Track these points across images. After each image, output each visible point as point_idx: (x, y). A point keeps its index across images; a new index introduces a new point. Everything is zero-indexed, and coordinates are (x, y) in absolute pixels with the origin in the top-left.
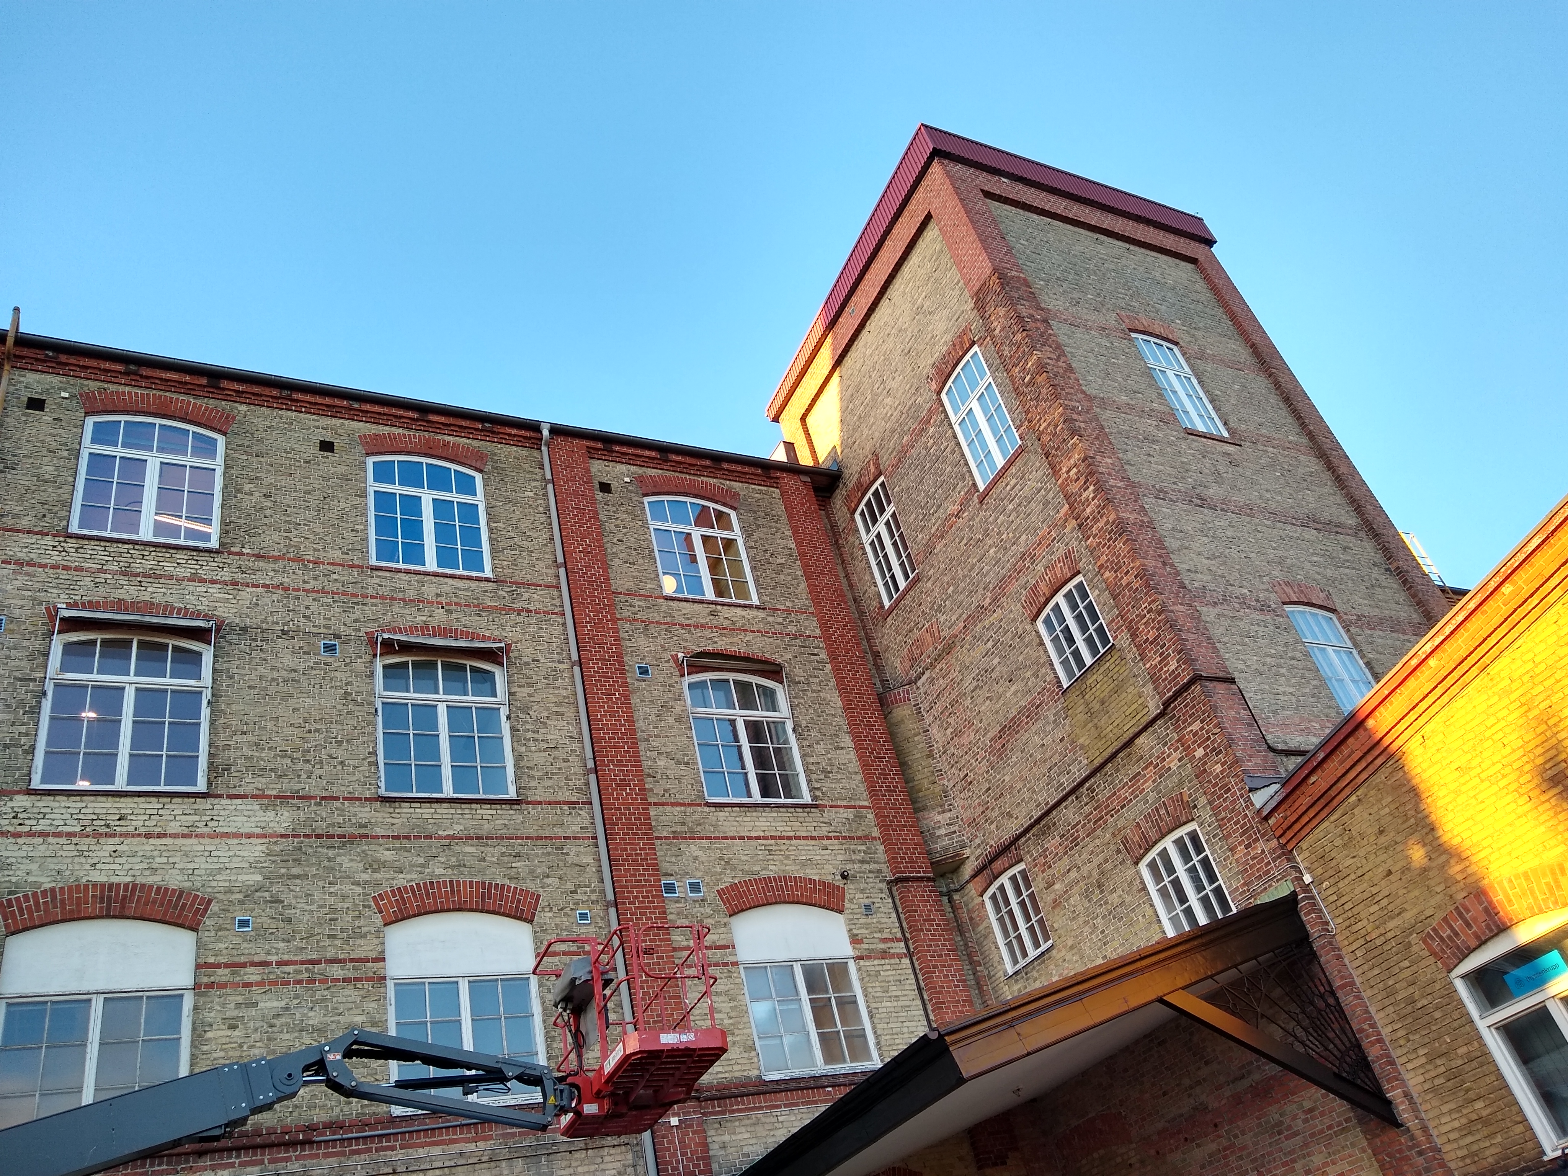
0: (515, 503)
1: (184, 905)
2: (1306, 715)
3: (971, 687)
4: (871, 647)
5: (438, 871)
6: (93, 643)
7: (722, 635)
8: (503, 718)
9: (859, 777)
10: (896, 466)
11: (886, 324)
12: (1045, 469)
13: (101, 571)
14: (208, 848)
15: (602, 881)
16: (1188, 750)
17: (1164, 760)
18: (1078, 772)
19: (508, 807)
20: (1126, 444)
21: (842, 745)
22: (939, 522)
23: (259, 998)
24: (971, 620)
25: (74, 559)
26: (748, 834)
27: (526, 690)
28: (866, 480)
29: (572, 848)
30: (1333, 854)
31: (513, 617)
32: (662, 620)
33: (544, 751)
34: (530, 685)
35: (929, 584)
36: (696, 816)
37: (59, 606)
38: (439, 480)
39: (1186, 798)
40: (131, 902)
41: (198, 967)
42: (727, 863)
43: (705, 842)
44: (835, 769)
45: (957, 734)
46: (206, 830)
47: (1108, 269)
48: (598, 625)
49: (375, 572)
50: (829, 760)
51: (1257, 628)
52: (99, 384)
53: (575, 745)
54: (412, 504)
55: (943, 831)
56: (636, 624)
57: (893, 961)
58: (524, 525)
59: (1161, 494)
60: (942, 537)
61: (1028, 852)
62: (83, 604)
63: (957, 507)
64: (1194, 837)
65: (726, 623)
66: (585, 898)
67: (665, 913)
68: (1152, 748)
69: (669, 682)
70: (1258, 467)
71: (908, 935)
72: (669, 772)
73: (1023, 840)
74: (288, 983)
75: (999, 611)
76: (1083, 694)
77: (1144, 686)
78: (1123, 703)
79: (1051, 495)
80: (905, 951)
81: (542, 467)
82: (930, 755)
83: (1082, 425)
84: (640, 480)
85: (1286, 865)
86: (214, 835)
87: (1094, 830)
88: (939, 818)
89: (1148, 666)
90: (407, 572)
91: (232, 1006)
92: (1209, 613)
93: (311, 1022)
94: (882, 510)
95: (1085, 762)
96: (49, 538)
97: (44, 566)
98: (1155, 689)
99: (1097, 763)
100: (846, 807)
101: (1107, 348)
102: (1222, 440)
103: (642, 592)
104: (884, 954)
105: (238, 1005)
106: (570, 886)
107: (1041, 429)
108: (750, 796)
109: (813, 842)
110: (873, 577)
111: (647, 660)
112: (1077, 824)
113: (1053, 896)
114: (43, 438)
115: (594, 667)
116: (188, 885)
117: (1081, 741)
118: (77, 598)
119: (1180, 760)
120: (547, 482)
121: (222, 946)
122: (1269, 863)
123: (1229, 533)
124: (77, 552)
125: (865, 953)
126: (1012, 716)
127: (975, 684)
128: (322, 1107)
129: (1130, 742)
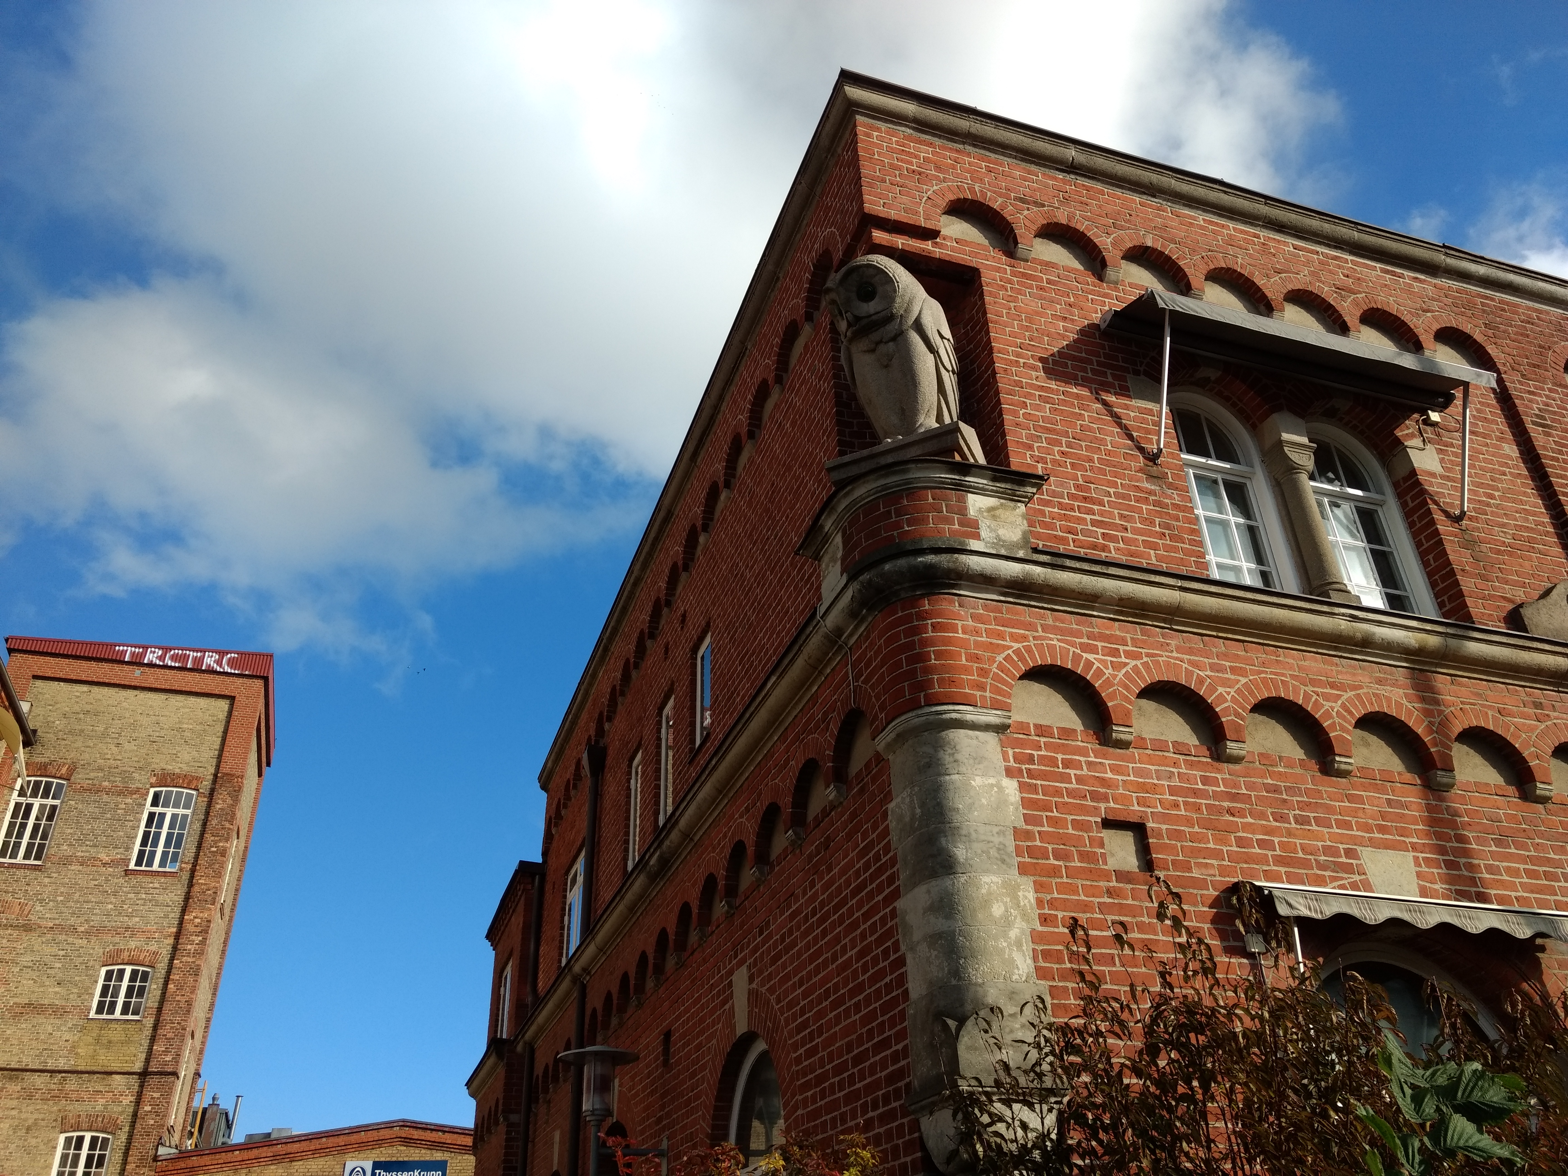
3: (26, 964)
10: (83, 789)
12: (180, 899)
16: (140, 1102)
17: (122, 1095)
18: (62, 1064)
22: (87, 854)
24: (61, 928)
28: (52, 770)
35: (47, 880)
60: (82, 864)
63: (107, 859)
64: (105, 1141)
68: (119, 1085)
75: (85, 941)
76: (99, 1029)
77: (141, 1052)
78: (121, 1051)
79: (173, 915)
89: (155, 1047)
94: (46, 796)
95: (72, 1063)
98: (147, 1059)
99: (79, 1068)
107: (200, 881)
112: (39, 1090)
126: (42, 1002)
127: (30, 964)
129: (111, 1073)
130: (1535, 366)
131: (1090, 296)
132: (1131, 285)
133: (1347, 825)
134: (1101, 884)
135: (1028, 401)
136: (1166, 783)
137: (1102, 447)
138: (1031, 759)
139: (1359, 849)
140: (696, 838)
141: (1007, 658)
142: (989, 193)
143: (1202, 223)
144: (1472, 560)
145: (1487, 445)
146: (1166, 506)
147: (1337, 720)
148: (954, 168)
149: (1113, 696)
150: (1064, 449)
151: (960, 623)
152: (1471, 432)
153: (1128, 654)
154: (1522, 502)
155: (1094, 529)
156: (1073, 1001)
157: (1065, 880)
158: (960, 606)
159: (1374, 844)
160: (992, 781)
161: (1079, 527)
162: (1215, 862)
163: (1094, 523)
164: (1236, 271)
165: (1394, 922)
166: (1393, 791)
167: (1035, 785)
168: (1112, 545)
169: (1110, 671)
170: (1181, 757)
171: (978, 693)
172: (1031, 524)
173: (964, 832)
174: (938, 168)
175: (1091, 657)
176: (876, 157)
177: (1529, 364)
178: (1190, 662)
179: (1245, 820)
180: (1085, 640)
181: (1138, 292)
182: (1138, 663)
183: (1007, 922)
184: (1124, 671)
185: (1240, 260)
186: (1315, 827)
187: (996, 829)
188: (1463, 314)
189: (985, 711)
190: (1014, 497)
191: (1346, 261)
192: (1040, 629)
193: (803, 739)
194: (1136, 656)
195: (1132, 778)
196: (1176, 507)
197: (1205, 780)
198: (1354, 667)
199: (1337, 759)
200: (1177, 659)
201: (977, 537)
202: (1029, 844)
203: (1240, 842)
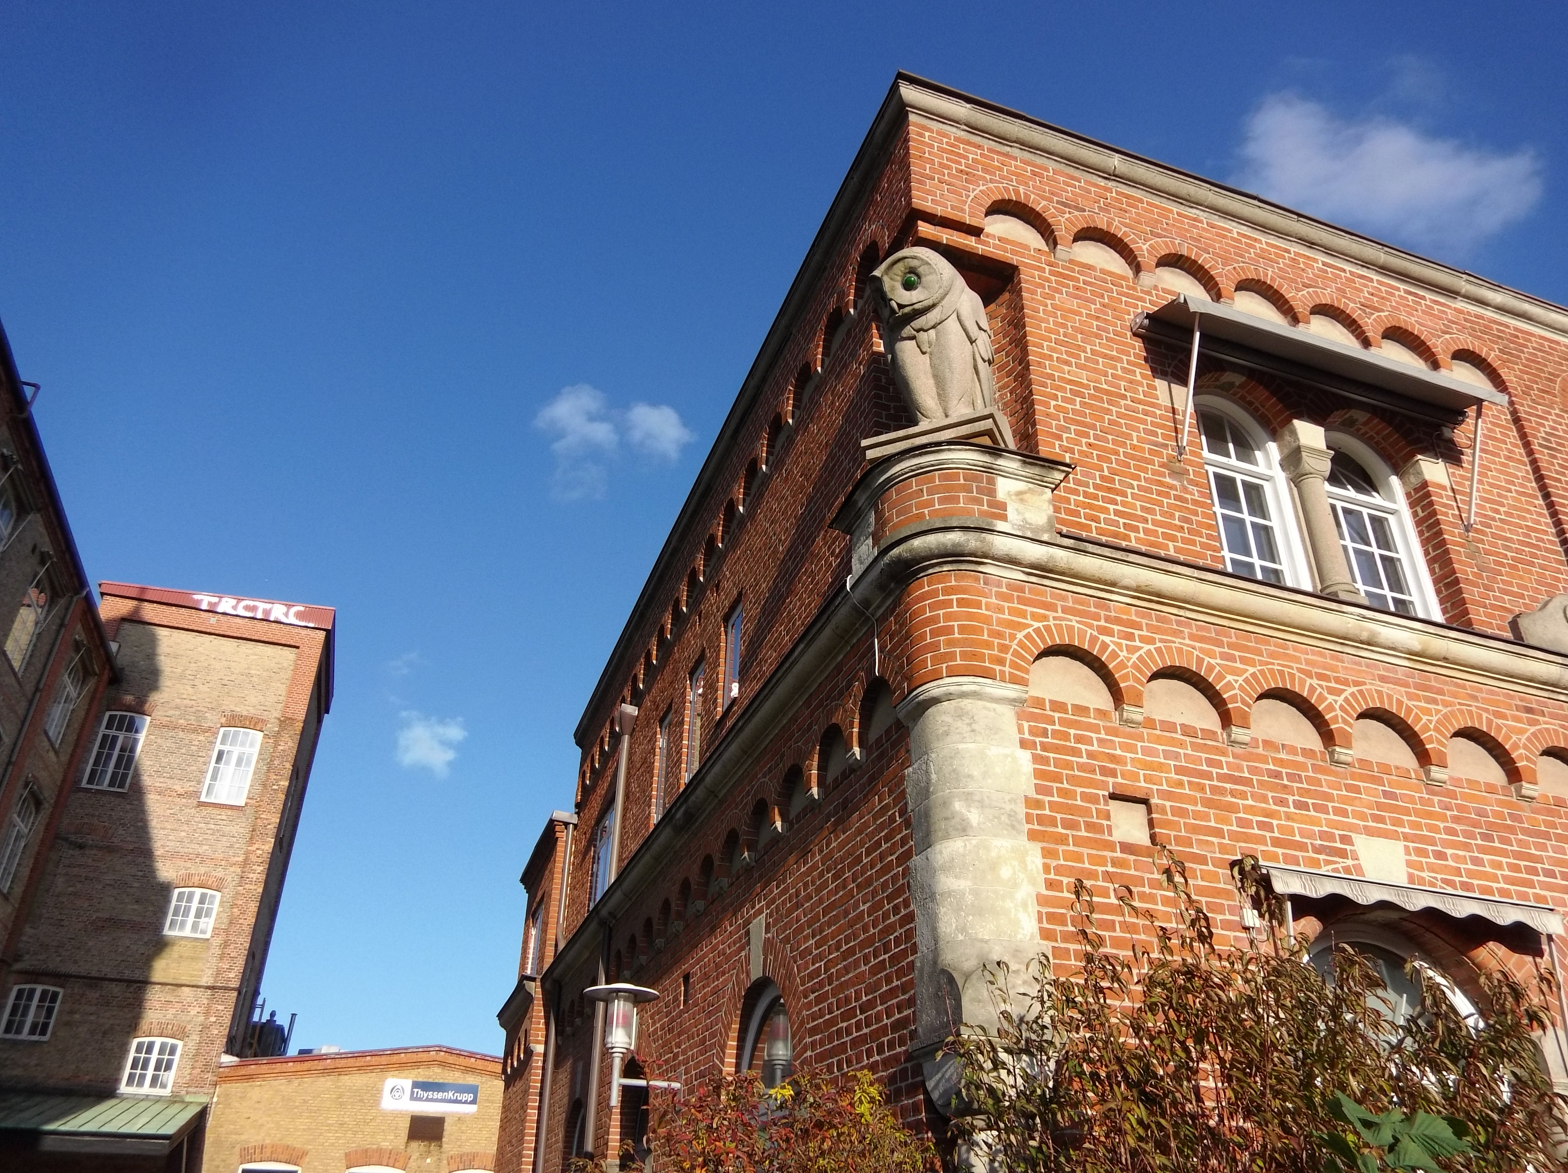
3: (108, 882)
12: (246, 833)
17: (190, 1006)
18: (139, 975)
22: (165, 785)
24: (139, 851)
30: (233, 1098)
35: (128, 807)
39: (186, 1030)
45: (76, 895)
60: (159, 794)
61: (72, 987)
63: (181, 791)
64: (174, 1046)
68: (188, 997)
73: (74, 979)
75: (161, 864)
79: (238, 845)
85: (213, 1090)
87: (124, 1007)
107: (262, 816)
110: (89, 757)
112: (115, 997)
113: (69, 1019)
119: (198, 1013)
122: (206, 1084)
126: (121, 918)
127: (112, 883)
130: (1544, 391)
131: (1124, 299)
132: (1164, 290)
133: (1344, 813)
134: (1105, 853)
135: (1060, 394)
136: (1172, 763)
137: (1128, 442)
138: (1045, 733)
139: (1353, 835)
140: (721, 795)
141: (1028, 636)
142: (1033, 196)
143: (1235, 235)
144: (1475, 570)
145: (1494, 463)
146: (1186, 501)
147: (1339, 713)
148: (1001, 170)
149: (1126, 677)
150: (1092, 441)
151: (984, 600)
152: (1482, 450)
153: (1142, 639)
154: (1524, 519)
155: (1117, 518)
156: (1073, 962)
157: (1071, 848)
158: (985, 583)
159: (1369, 832)
160: (1007, 751)
161: (1102, 516)
162: (1215, 840)
163: (1117, 513)
164: (1265, 283)
165: (1383, 905)
166: (1389, 783)
167: (1048, 757)
168: (1132, 535)
169: (1125, 653)
170: (1188, 739)
171: (998, 668)
172: (1057, 510)
173: (977, 798)
174: (985, 170)
175: (1107, 639)
176: (927, 155)
177: (1539, 390)
178: (1201, 650)
179: (1246, 802)
180: (1102, 623)
181: (1171, 298)
182: (1152, 647)
183: (1015, 885)
184: (1137, 654)
185: (1270, 273)
186: (1312, 813)
187: (1007, 797)
188: (1479, 338)
189: (1003, 684)
190: (1041, 482)
191: (1371, 280)
192: (1059, 610)
193: (827, 705)
194: (1151, 641)
195: (1140, 756)
196: (1195, 502)
197: (1210, 762)
198: (1359, 664)
199: (1338, 749)
200: (1188, 645)
201: (1004, 518)
202: (1039, 812)
203: (1241, 822)
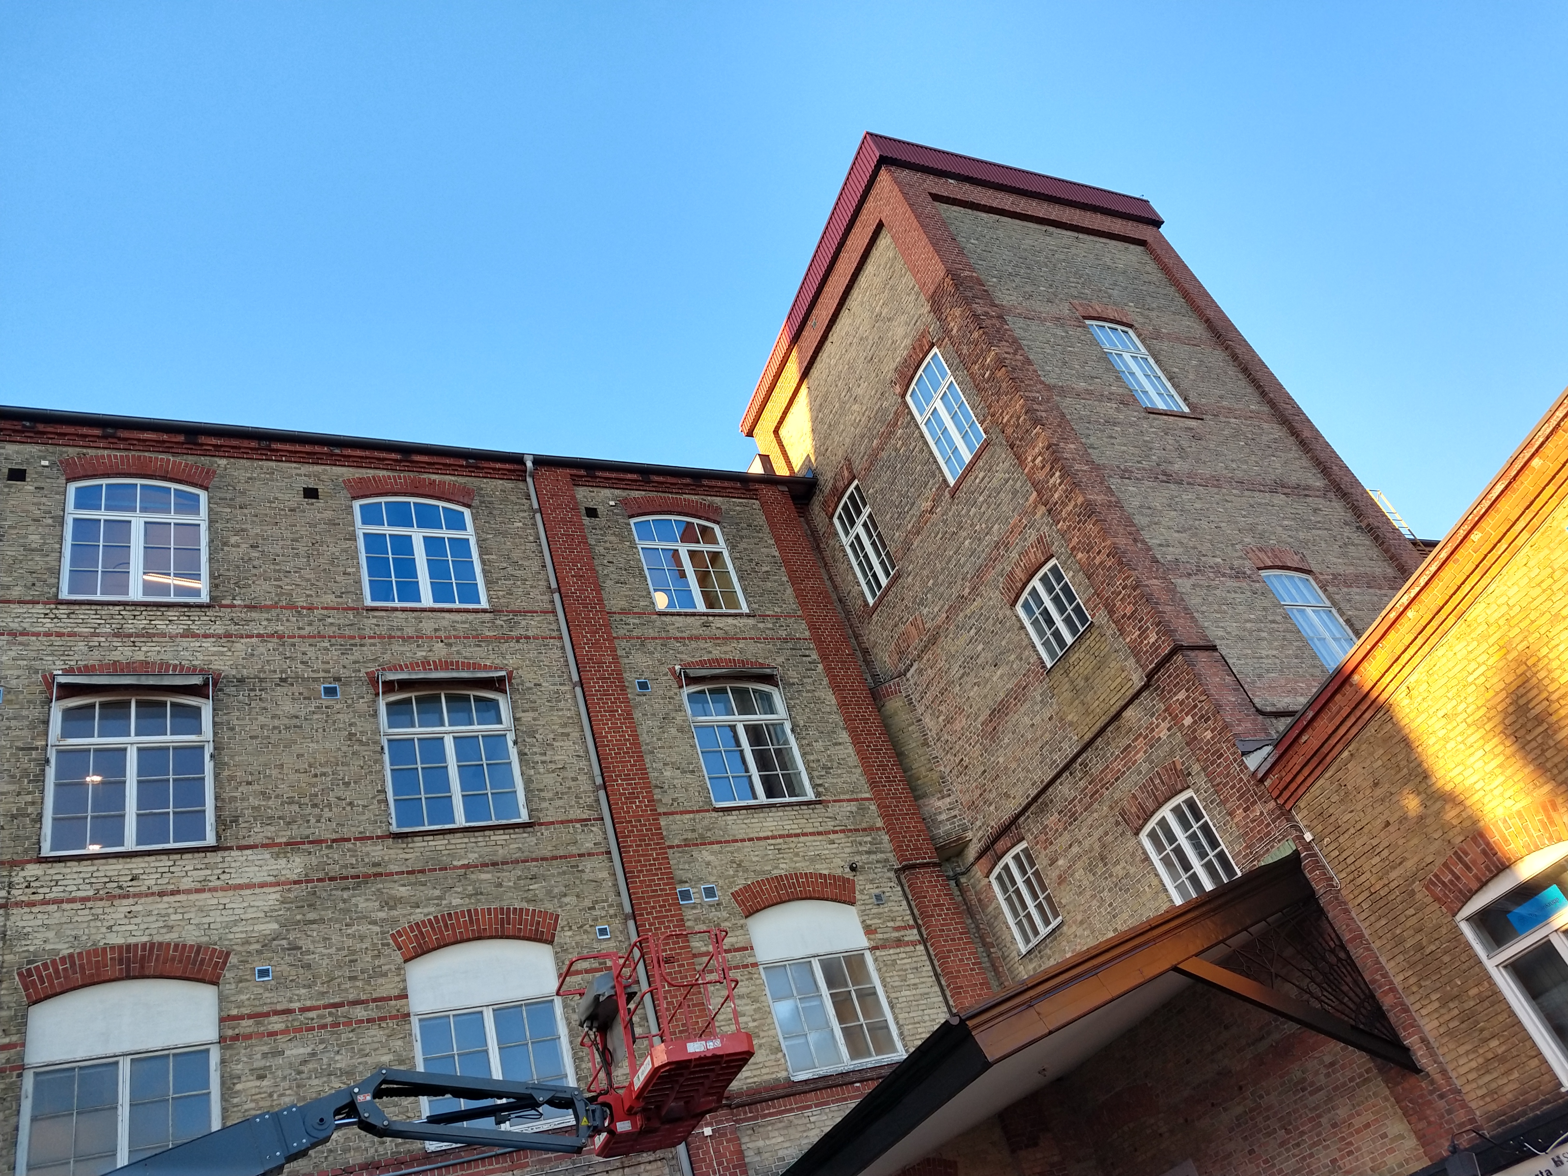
0: (504, 534)
1: (203, 960)
2: (1291, 676)
3: (958, 675)
4: (859, 644)
5: (456, 901)
6: (93, 706)
7: (716, 645)
8: (510, 744)
9: (859, 771)
10: (868, 469)
11: (847, 334)
12: (1011, 460)
13: (95, 634)
14: (222, 901)
15: (619, 894)
16: (1176, 720)
17: (1153, 730)
18: (1069, 749)
19: (521, 830)
20: (1088, 428)
21: (840, 741)
22: (914, 519)
23: (284, 1046)
24: (953, 610)
25: (66, 625)
26: (757, 835)
27: (531, 714)
28: (840, 485)
29: (588, 865)
30: (1331, 811)
31: (512, 644)
32: (657, 635)
33: (553, 772)
34: (534, 710)
35: (910, 579)
36: (706, 822)
37: (55, 672)
38: (427, 519)
39: (1179, 767)
40: (150, 961)
41: (222, 1020)
42: (739, 865)
43: (716, 847)
44: (835, 765)
45: (949, 721)
46: (218, 883)
47: (1058, 260)
48: (596, 645)
49: (371, 613)
50: (829, 756)
51: (1233, 595)
52: (78, 450)
53: (583, 764)
54: (404, 544)
55: (944, 817)
56: (633, 641)
57: (908, 949)
58: (516, 555)
59: (1125, 474)
60: (918, 533)
61: (1029, 830)
62: (79, 669)
63: (929, 504)
64: (1191, 804)
65: (719, 633)
66: (603, 913)
67: (682, 920)
68: (1140, 720)
69: (669, 694)
70: (1221, 439)
71: (920, 922)
72: (676, 781)
73: (1022, 819)
74: (313, 1029)
75: (979, 599)
76: (1067, 672)
77: (1126, 660)
78: (1107, 678)
79: (1019, 484)
80: (918, 937)
81: (528, 497)
82: (926, 744)
83: (1044, 414)
84: (624, 503)
85: (1285, 825)
86: (228, 888)
87: (1091, 804)
88: (939, 803)
89: (1128, 640)
90: (404, 610)
91: (259, 1056)
92: (1184, 585)
93: (338, 1066)
94: (859, 513)
95: (1076, 738)
96: (40, 606)
97: (37, 634)
98: (1138, 662)
99: (1087, 738)
100: (849, 800)
101: (1062, 338)
102: (1183, 416)
103: (635, 610)
104: (899, 943)
105: (265, 1055)
106: (588, 903)
107: (1005, 421)
108: (755, 797)
109: (820, 838)
110: (855, 577)
111: (646, 675)
112: (1074, 800)
113: (1057, 872)
114: (26, 508)
115: (595, 687)
116: (206, 939)
117: (1070, 717)
118: (72, 663)
119: (1169, 729)
120: (535, 512)
121: (244, 997)
122: (1268, 825)
123: (1198, 506)
124: (69, 618)
125: (880, 943)
126: (1000, 699)
127: (962, 671)
128: (357, 1149)
129: (1118, 715)
